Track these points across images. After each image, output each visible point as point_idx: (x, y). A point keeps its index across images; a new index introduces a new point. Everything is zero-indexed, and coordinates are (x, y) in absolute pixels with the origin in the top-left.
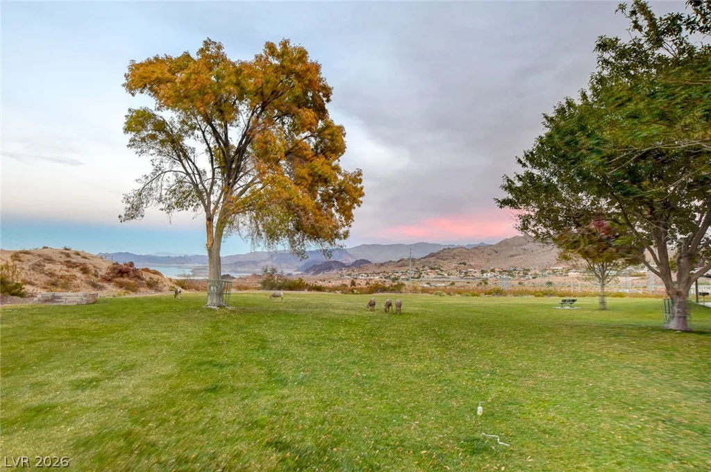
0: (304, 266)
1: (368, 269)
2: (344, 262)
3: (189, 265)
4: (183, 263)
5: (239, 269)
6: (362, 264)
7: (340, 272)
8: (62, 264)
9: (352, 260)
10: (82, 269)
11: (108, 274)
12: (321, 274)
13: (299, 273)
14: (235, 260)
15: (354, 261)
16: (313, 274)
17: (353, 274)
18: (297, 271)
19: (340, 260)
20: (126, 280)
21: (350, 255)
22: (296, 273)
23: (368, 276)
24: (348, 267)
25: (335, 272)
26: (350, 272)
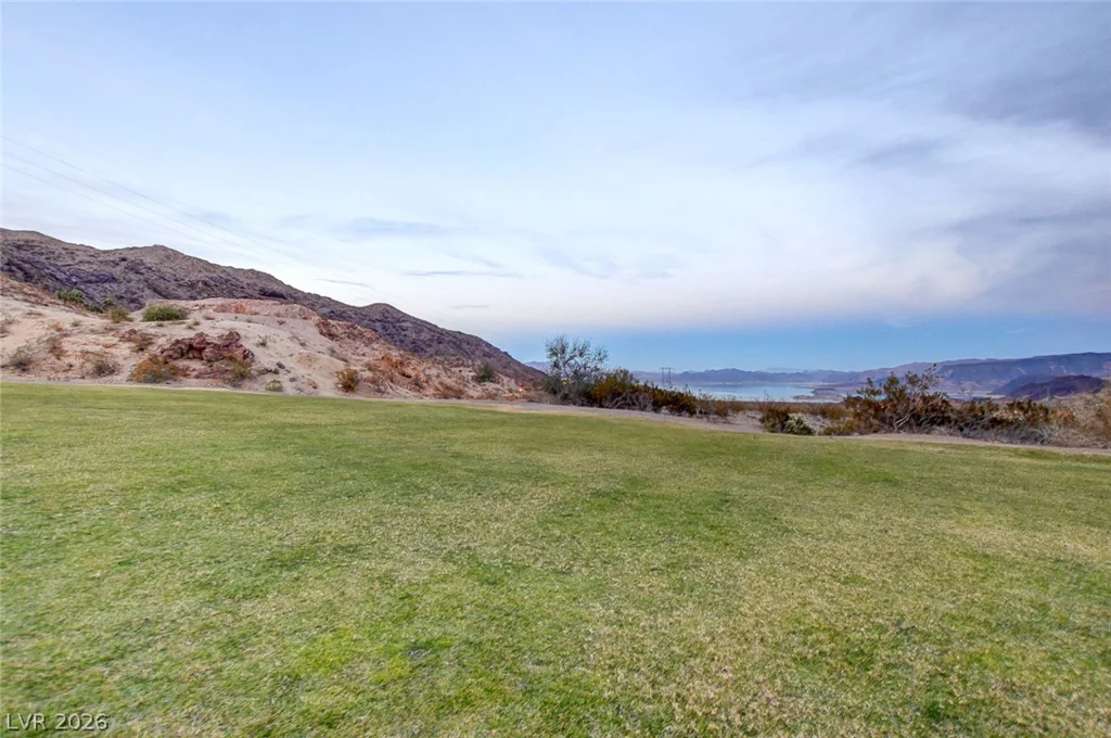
0: (1009, 385)
3: (811, 384)
4: (801, 382)
13: (997, 397)
18: (994, 394)
19: (1094, 375)
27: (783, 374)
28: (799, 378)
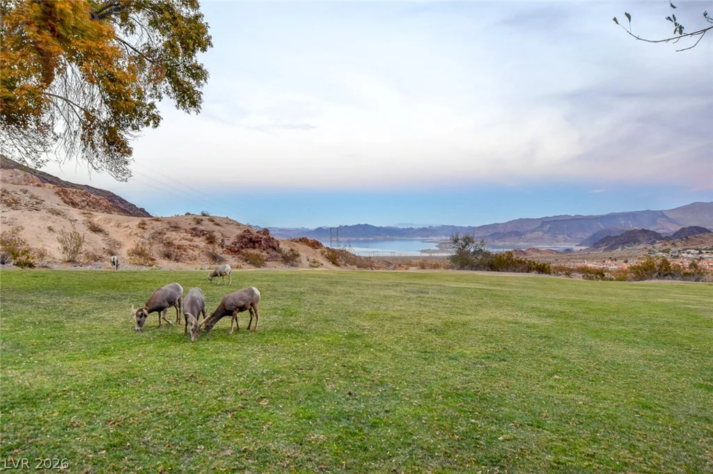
0: (591, 238)
1: (702, 242)
2: (660, 231)
3: (435, 238)
4: (428, 237)
5: (498, 243)
6: (693, 233)
7: (650, 247)
8: (186, 231)
9: (674, 228)
10: (208, 239)
11: (235, 244)
12: (619, 249)
13: (583, 248)
14: (491, 231)
15: (678, 228)
16: (605, 250)
17: (673, 249)
18: (581, 245)
19: (651, 229)
20: (256, 251)
21: (672, 221)
22: (580, 248)
23: (701, 253)
24: (667, 238)
25: (642, 246)
26: (669, 246)
27: (411, 228)
28: (426, 232)
